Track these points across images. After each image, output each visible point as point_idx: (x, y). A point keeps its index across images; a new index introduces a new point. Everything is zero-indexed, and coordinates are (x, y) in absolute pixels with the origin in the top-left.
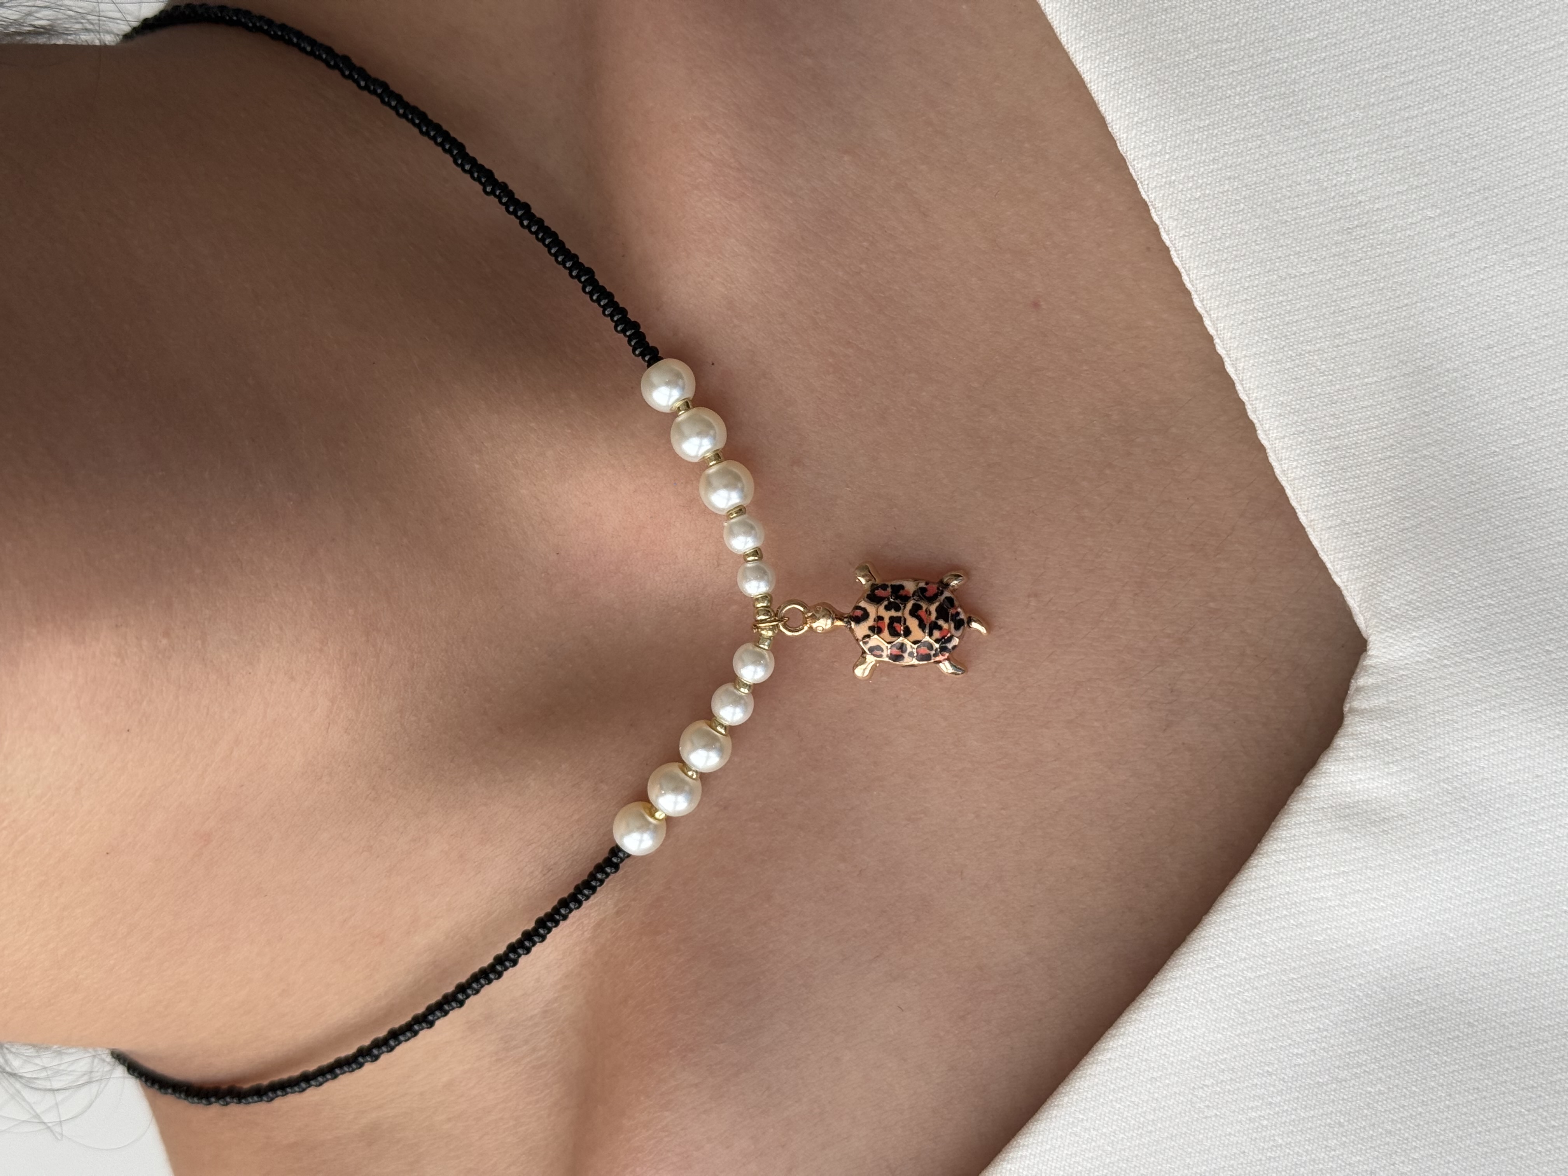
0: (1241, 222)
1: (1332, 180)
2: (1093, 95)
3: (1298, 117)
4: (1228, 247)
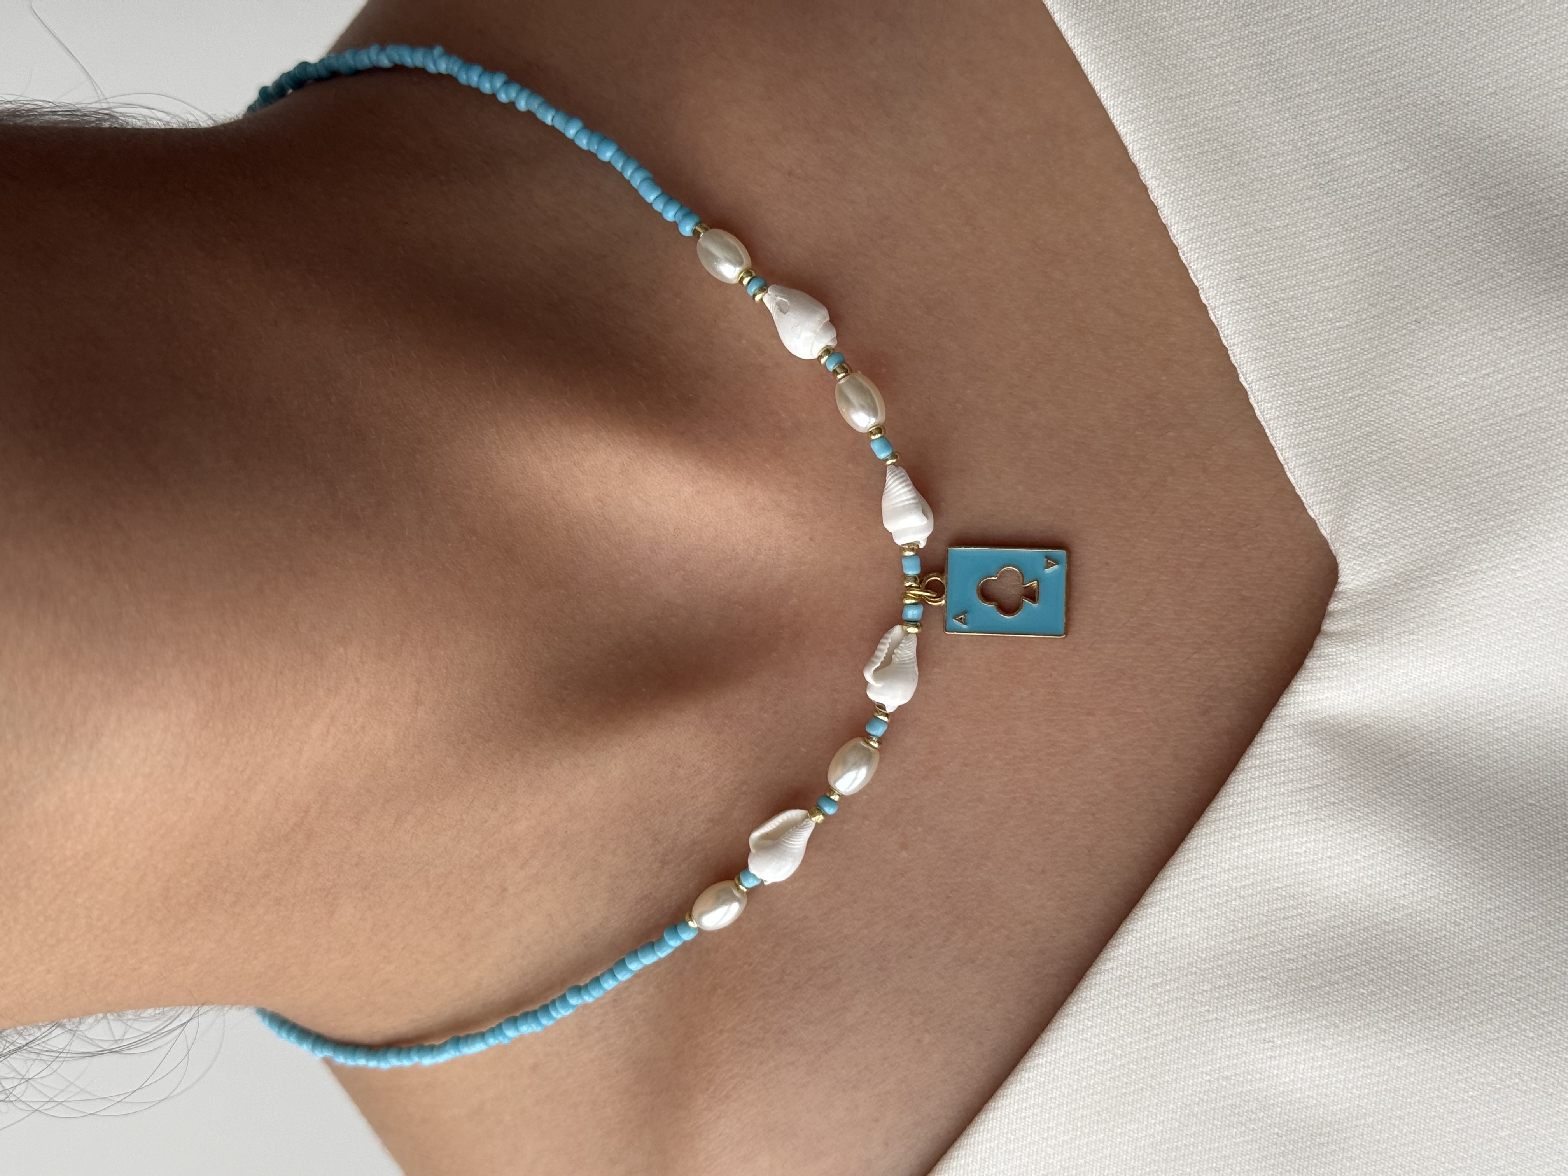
0: (1220, 179)
2: (1083, 68)
4: (1207, 202)
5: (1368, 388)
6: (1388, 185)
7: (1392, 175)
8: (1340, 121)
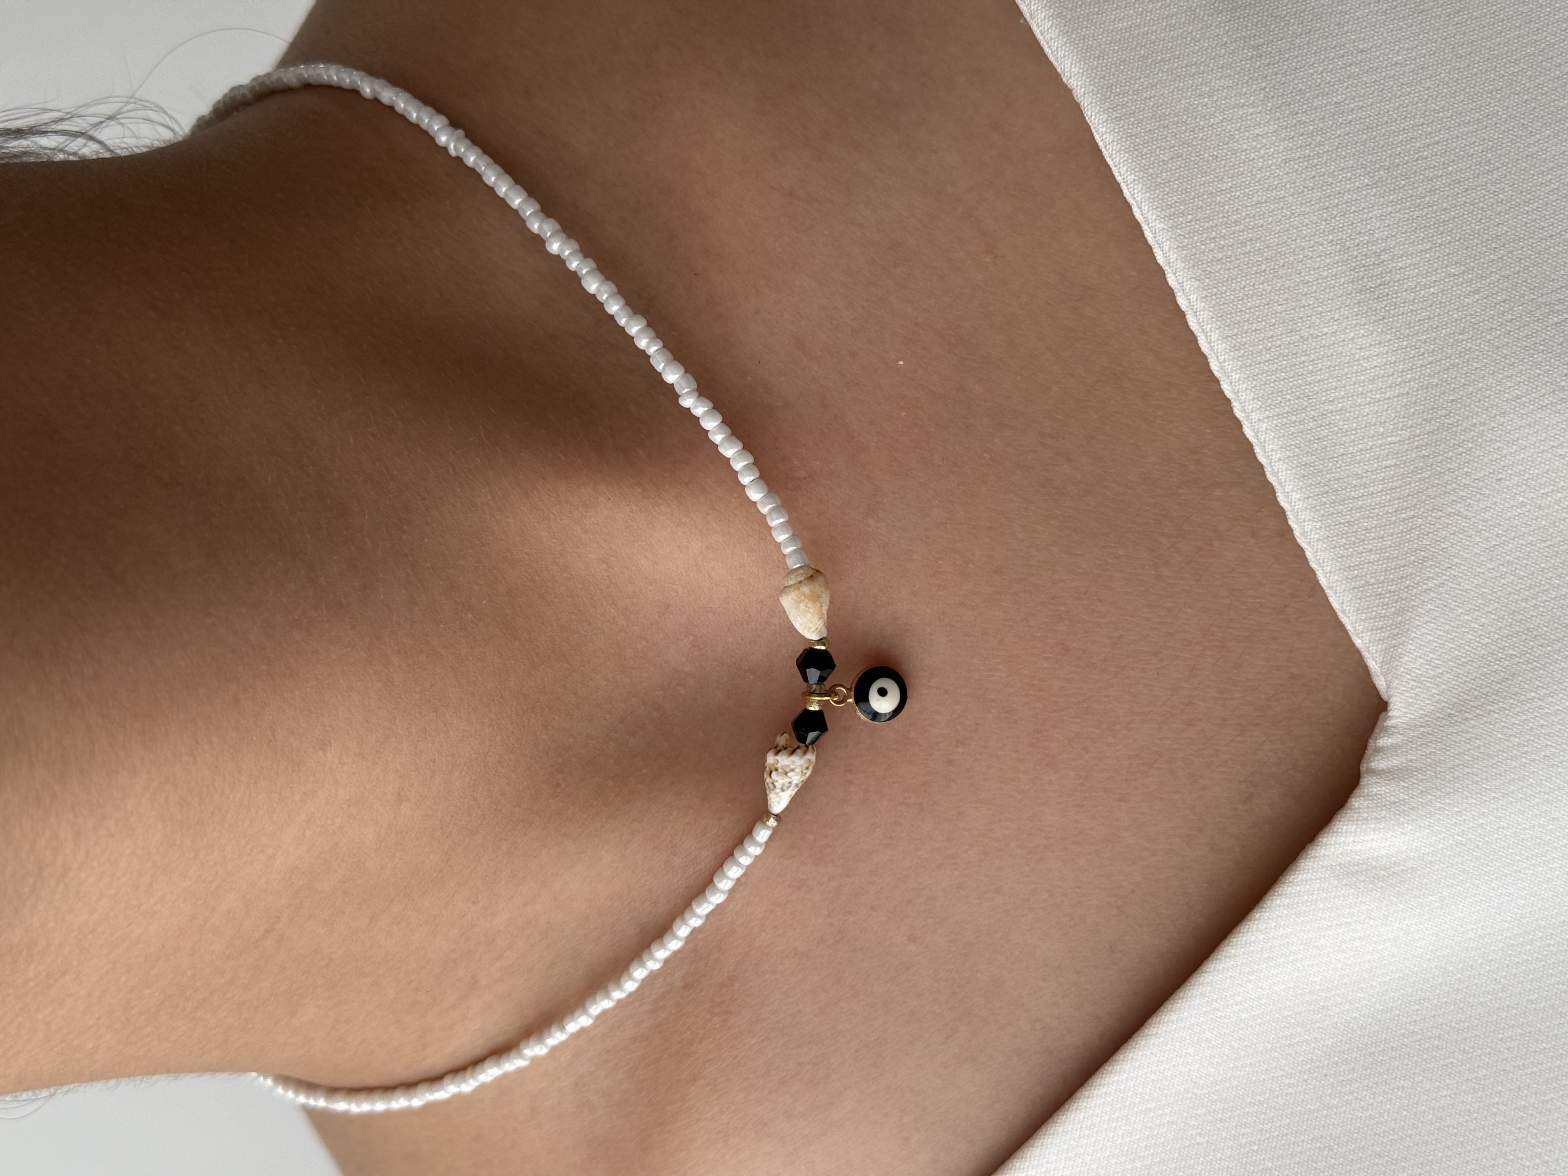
0: (1263, 283)
1: (1354, 240)
3: (1322, 178)
4: (1250, 308)
5: (1422, 510)
6: (1443, 290)
7: (1447, 280)
8: (1392, 219)
